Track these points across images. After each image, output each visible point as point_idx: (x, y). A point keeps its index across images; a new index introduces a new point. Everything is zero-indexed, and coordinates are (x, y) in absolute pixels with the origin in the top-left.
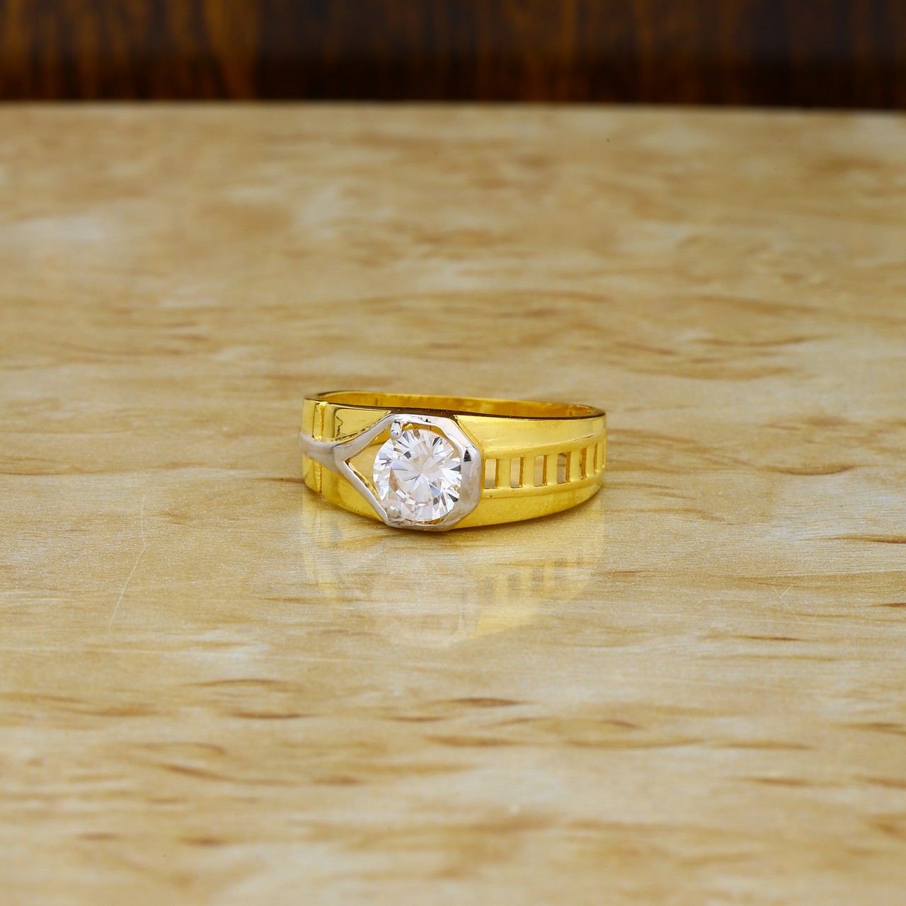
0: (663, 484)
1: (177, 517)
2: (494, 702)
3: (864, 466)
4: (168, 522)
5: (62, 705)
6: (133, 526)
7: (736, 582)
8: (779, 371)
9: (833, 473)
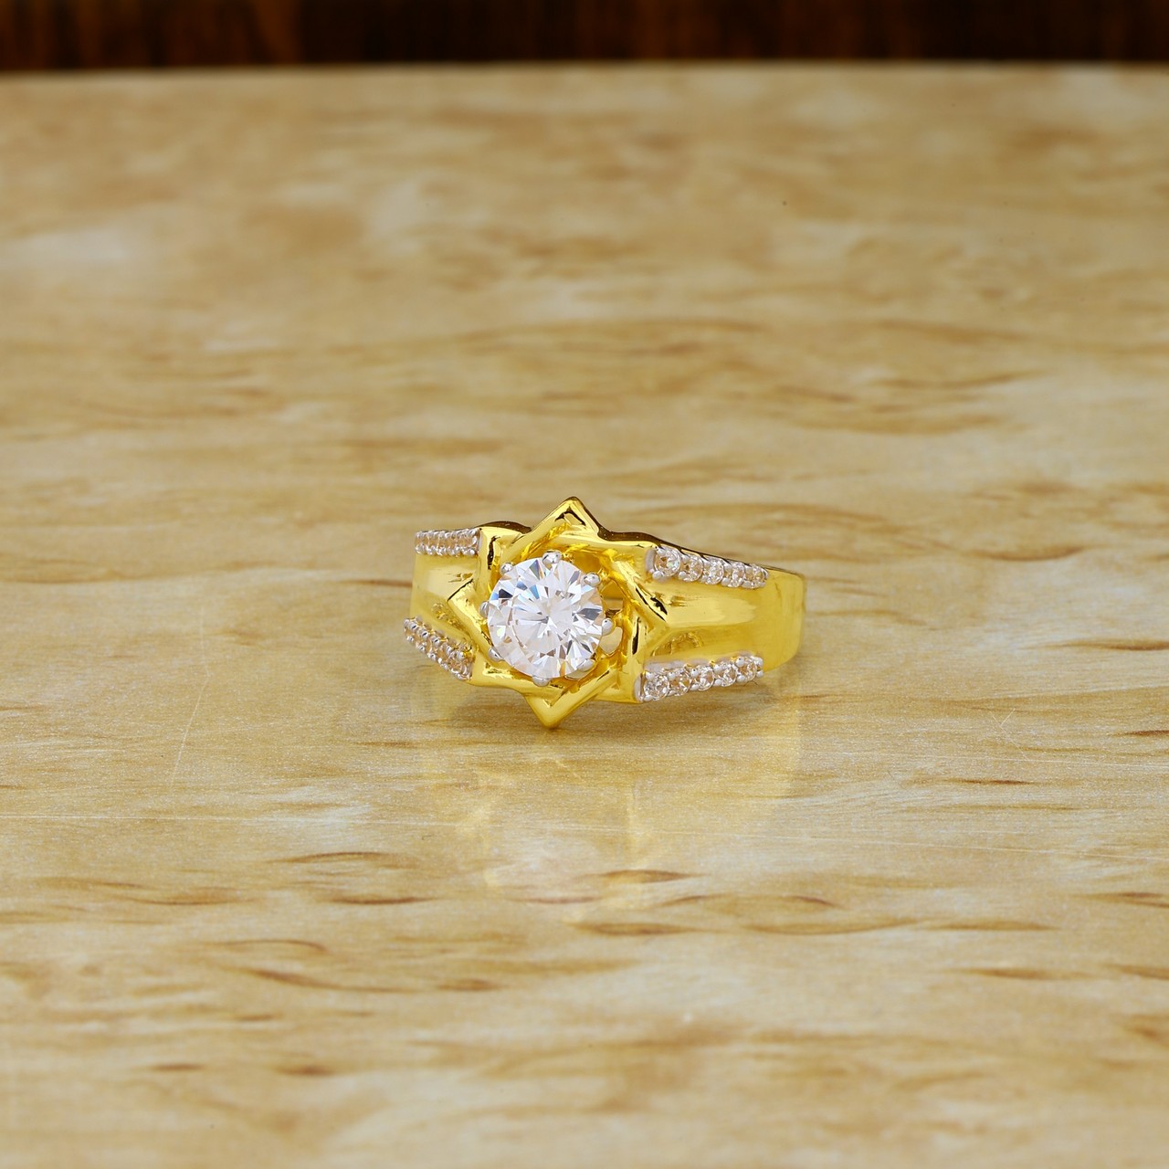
0: (847, 578)
1: (246, 635)
2: (656, 876)
3: (1095, 547)
4: (234, 642)
5: (120, 891)
6: (191, 648)
7: (945, 707)
9: (1057, 557)
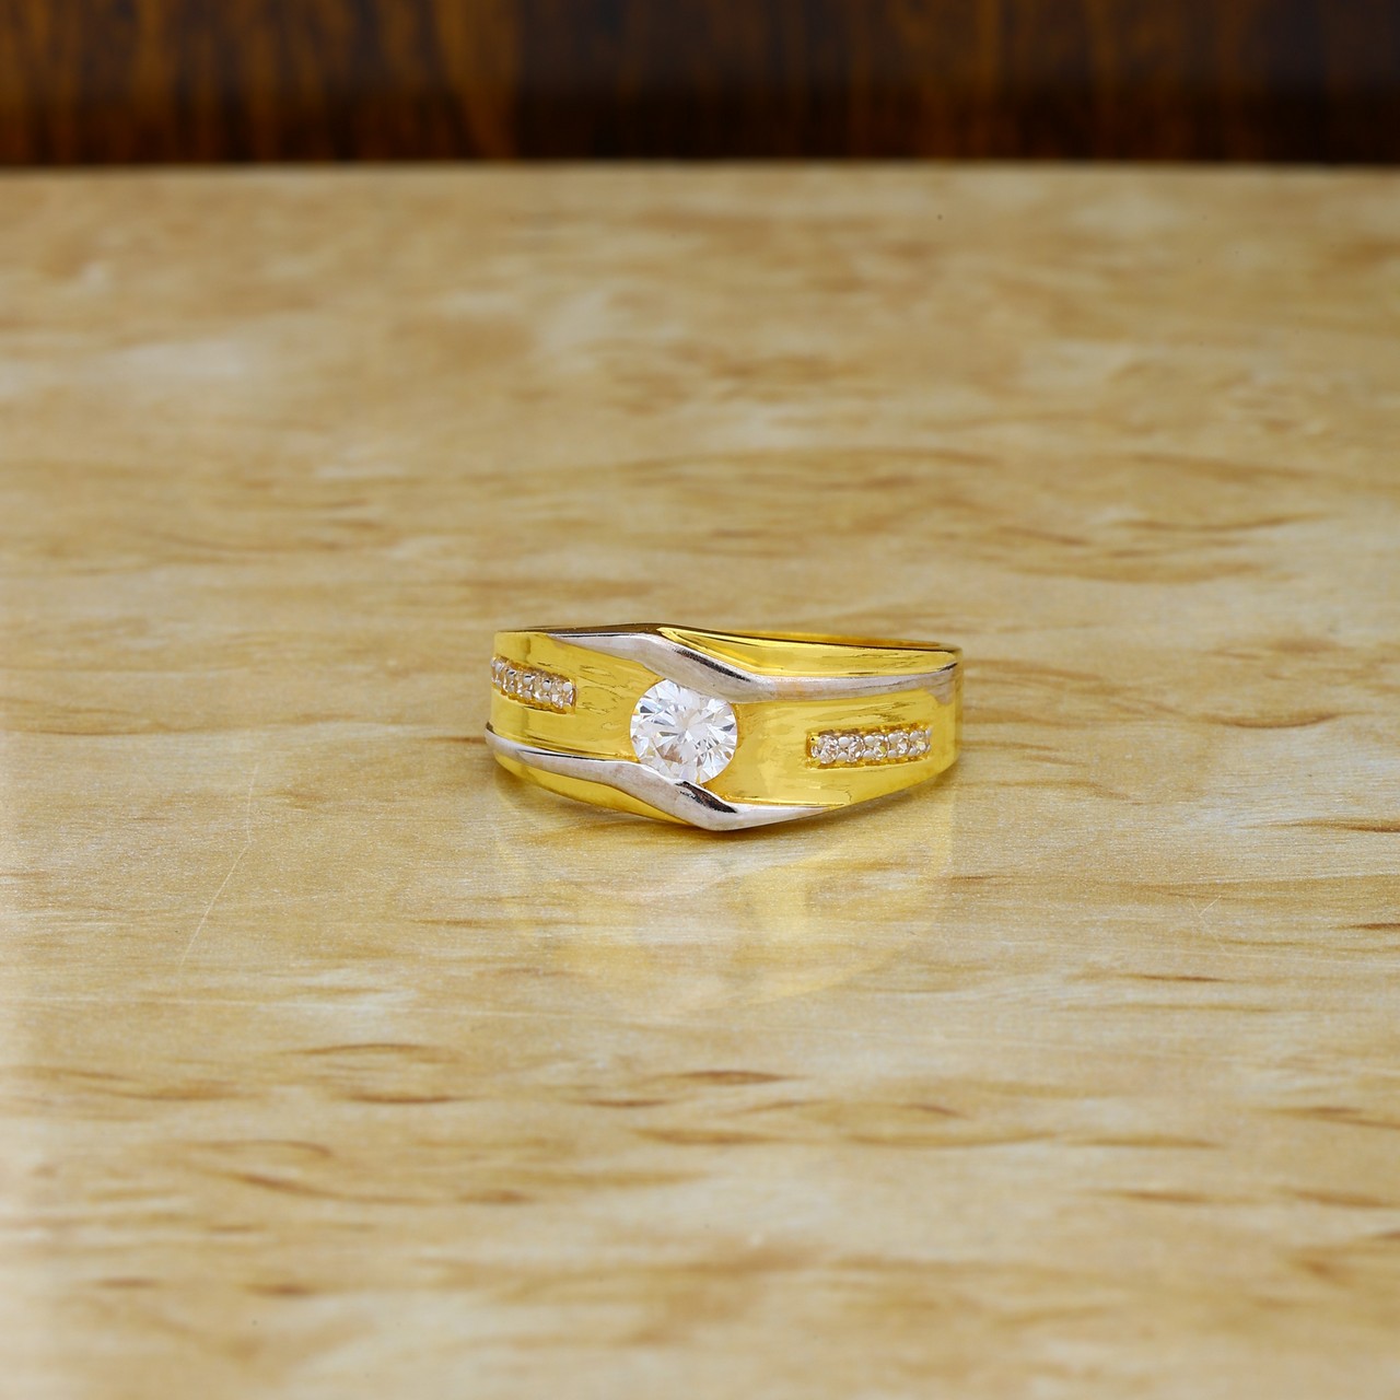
0: (1042, 744)
1: (304, 797)
2: (745, 1077)
3: (1352, 713)
4: (288, 805)
5: (95, 1083)
6: (234, 811)
7: (1136, 893)
8: (1240, 569)
9: (1303, 724)
